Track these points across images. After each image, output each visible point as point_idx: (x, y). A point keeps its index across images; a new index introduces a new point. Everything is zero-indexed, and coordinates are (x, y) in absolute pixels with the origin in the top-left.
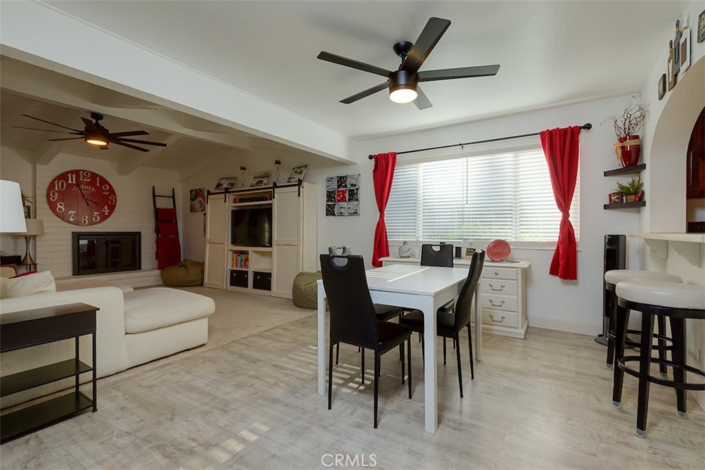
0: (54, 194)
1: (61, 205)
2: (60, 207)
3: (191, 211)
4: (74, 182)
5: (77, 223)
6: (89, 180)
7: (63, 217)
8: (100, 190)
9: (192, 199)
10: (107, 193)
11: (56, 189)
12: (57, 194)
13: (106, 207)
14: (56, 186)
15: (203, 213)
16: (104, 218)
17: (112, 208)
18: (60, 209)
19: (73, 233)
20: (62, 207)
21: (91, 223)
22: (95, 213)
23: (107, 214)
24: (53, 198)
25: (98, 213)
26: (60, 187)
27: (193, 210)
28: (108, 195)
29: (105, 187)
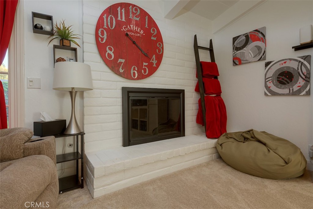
0: (103, 34)
1: (111, 50)
2: (109, 51)
3: (235, 64)
4: (124, 20)
5: (127, 76)
6: (138, 19)
7: (113, 66)
8: (148, 33)
9: (236, 49)
10: (155, 39)
11: (105, 26)
12: (105, 33)
13: (154, 56)
14: (105, 24)
15: (263, 63)
16: (153, 70)
17: (159, 58)
18: (110, 56)
19: (124, 89)
20: (111, 53)
21: (141, 77)
22: (144, 64)
23: (155, 65)
24: (102, 39)
25: (147, 64)
26: (109, 24)
27: (237, 61)
28: (156, 42)
29: (154, 30)
